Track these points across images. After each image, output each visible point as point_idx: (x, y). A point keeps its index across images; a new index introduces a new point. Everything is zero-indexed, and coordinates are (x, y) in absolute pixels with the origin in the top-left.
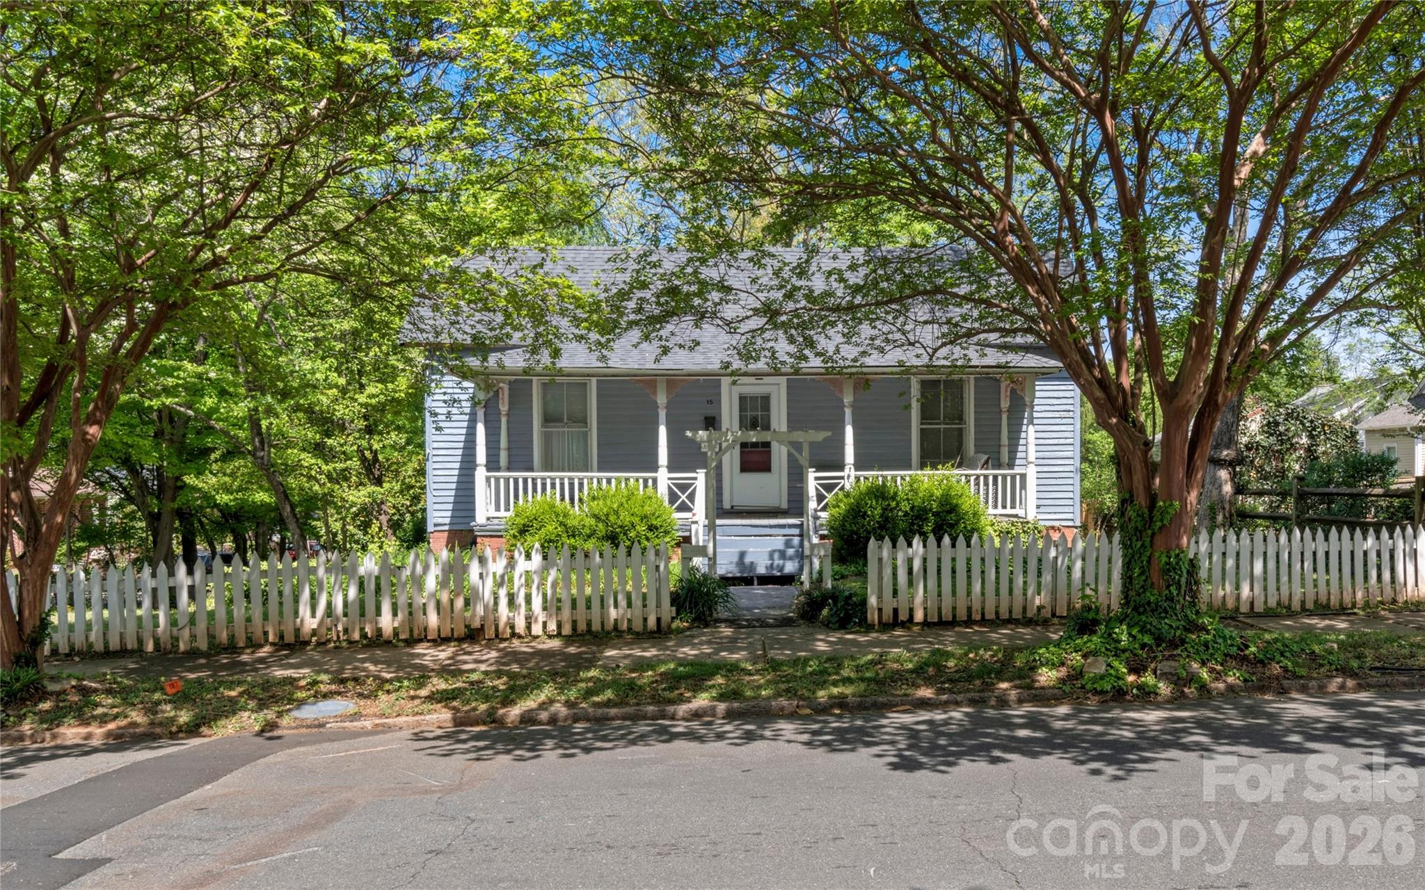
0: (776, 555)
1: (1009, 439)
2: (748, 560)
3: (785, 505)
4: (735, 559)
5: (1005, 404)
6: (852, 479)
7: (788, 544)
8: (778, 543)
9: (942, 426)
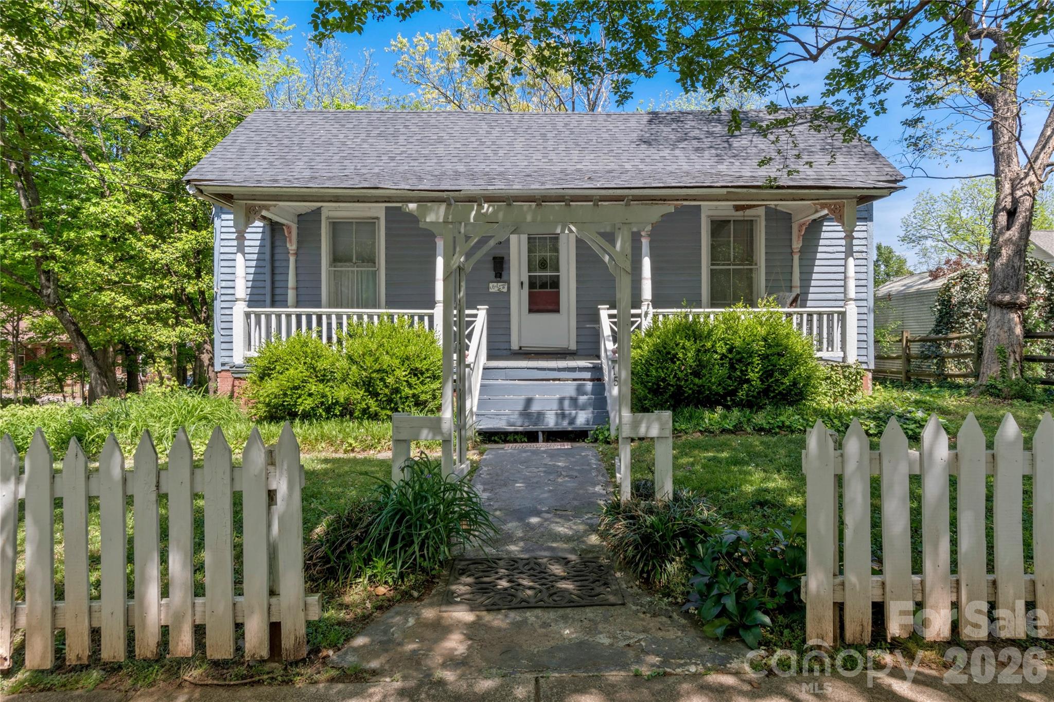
0: (566, 403)
1: (801, 280)
2: (535, 408)
3: (573, 347)
4: (520, 407)
5: (797, 245)
6: (650, 316)
7: (580, 390)
8: (569, 389)
9: (731, 267)
